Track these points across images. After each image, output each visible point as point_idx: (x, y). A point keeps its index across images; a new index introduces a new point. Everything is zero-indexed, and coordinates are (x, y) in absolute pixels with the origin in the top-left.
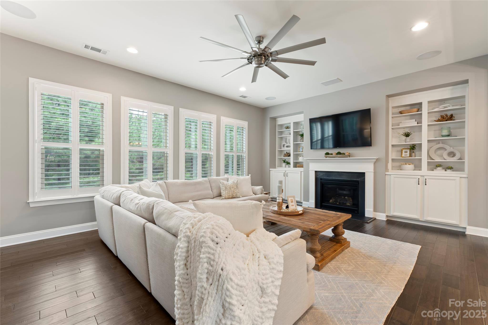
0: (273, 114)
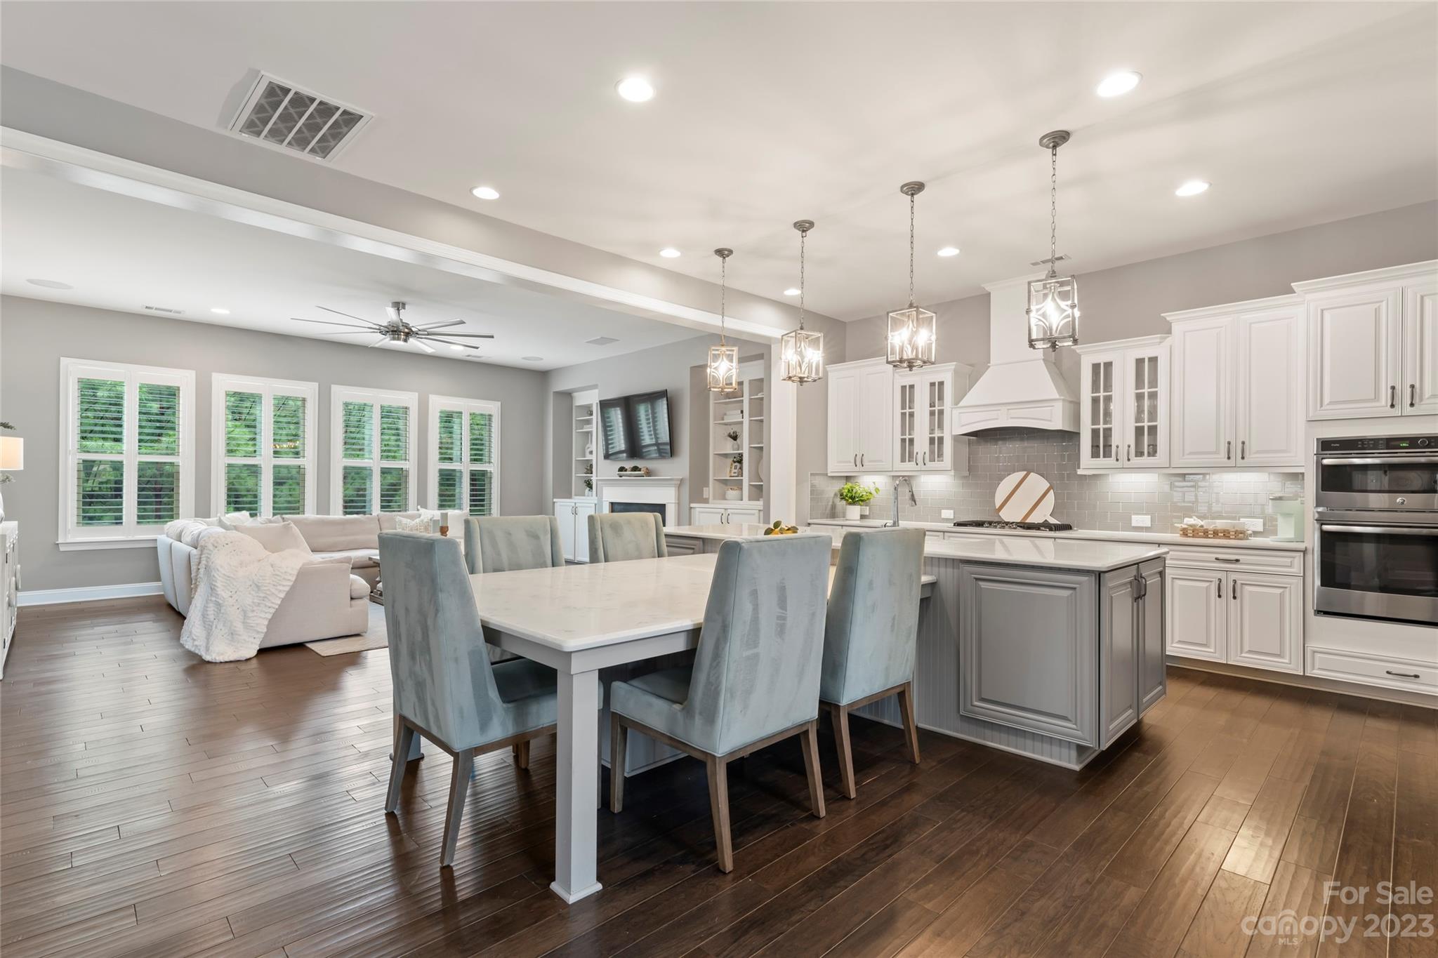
0: (562, 385)
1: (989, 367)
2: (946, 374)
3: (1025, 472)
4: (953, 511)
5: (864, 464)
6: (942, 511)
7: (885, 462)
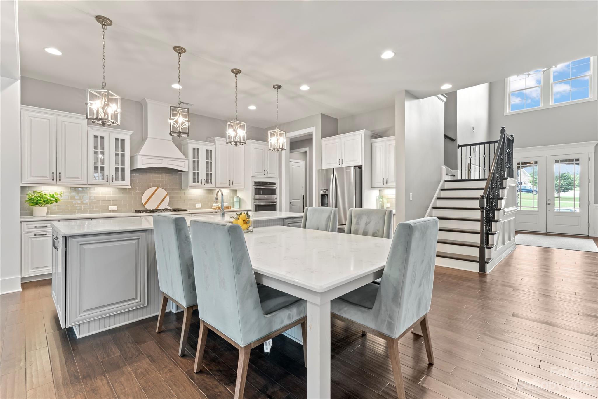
1: (147, 138)
2: (126, 136)
3: (157, 187)
4: (117, 206)
5: (61, 179)
6: (110, 207)
7: (82, 179)
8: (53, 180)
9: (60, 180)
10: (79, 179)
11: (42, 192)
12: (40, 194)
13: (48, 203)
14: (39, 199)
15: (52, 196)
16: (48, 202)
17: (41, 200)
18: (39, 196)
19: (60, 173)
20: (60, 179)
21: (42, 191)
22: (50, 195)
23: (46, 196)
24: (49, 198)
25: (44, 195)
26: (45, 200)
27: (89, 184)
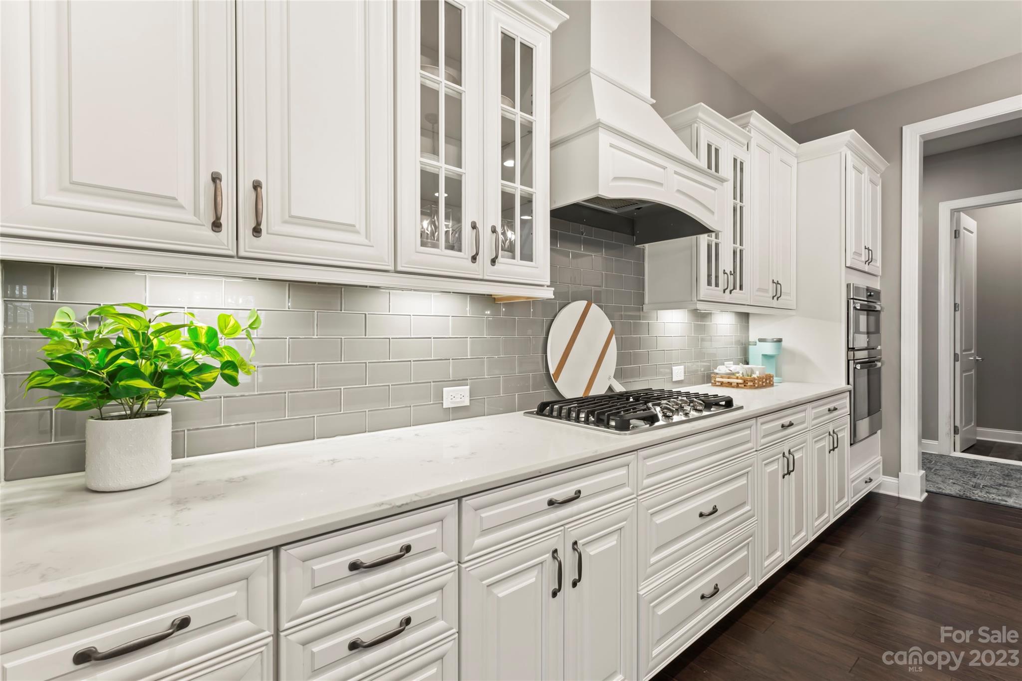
1: (590, 71)
2: (538, 31)
3: (586, 302)
4: (468, 387)
5: (263, 227)
6: (445, 389)
7: (367, 236)
8: (216, 225)
9: (257, 231)
10: (358, 232)
11: (147, 315)
12: (134, 324)
13: (182, 390)
14: (122, 360)
15: (203, 340)
16: (181, 381)
17: (135, 373)
18: (124, 342)
19: (257, 186)
20: (258, 224)
21: (143, 308)
22: (194, 331)
23: (167, 339)
24: (186, 353)
25: (159, 332)
26: (165, 367)
27: (400, 268)
